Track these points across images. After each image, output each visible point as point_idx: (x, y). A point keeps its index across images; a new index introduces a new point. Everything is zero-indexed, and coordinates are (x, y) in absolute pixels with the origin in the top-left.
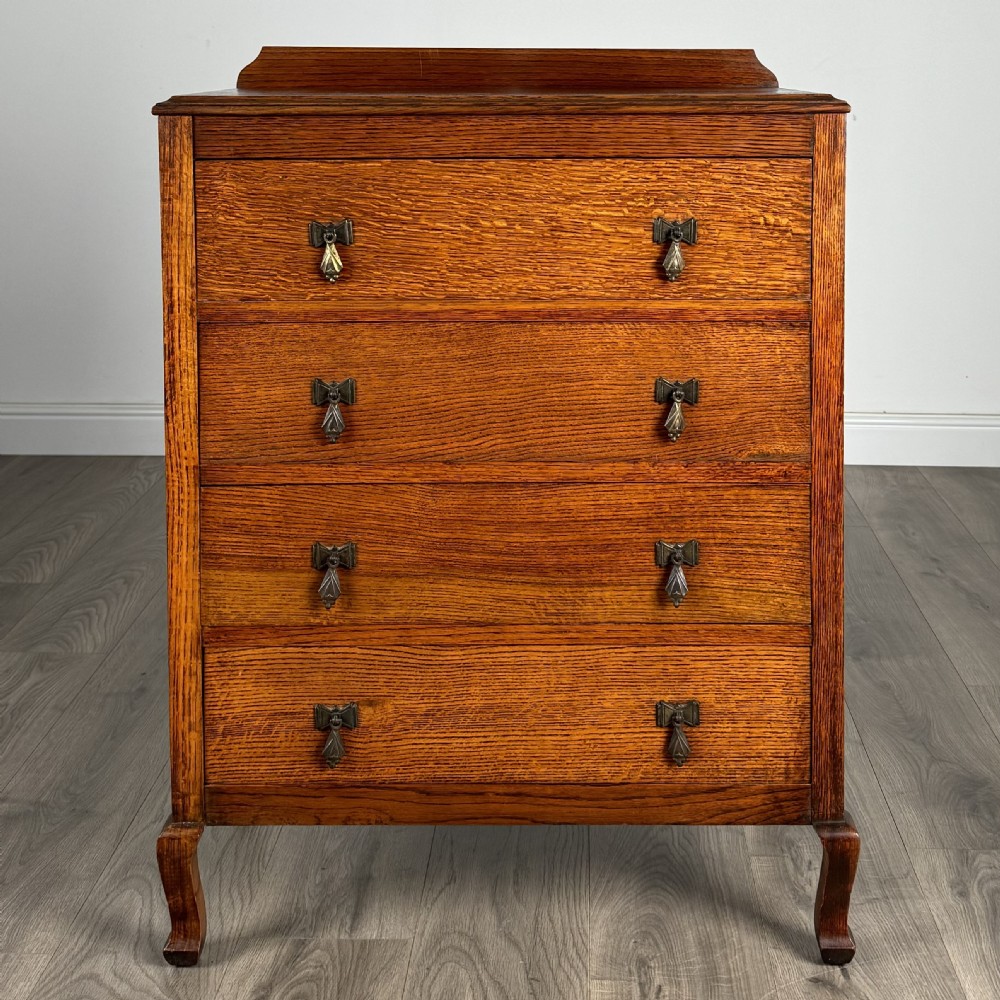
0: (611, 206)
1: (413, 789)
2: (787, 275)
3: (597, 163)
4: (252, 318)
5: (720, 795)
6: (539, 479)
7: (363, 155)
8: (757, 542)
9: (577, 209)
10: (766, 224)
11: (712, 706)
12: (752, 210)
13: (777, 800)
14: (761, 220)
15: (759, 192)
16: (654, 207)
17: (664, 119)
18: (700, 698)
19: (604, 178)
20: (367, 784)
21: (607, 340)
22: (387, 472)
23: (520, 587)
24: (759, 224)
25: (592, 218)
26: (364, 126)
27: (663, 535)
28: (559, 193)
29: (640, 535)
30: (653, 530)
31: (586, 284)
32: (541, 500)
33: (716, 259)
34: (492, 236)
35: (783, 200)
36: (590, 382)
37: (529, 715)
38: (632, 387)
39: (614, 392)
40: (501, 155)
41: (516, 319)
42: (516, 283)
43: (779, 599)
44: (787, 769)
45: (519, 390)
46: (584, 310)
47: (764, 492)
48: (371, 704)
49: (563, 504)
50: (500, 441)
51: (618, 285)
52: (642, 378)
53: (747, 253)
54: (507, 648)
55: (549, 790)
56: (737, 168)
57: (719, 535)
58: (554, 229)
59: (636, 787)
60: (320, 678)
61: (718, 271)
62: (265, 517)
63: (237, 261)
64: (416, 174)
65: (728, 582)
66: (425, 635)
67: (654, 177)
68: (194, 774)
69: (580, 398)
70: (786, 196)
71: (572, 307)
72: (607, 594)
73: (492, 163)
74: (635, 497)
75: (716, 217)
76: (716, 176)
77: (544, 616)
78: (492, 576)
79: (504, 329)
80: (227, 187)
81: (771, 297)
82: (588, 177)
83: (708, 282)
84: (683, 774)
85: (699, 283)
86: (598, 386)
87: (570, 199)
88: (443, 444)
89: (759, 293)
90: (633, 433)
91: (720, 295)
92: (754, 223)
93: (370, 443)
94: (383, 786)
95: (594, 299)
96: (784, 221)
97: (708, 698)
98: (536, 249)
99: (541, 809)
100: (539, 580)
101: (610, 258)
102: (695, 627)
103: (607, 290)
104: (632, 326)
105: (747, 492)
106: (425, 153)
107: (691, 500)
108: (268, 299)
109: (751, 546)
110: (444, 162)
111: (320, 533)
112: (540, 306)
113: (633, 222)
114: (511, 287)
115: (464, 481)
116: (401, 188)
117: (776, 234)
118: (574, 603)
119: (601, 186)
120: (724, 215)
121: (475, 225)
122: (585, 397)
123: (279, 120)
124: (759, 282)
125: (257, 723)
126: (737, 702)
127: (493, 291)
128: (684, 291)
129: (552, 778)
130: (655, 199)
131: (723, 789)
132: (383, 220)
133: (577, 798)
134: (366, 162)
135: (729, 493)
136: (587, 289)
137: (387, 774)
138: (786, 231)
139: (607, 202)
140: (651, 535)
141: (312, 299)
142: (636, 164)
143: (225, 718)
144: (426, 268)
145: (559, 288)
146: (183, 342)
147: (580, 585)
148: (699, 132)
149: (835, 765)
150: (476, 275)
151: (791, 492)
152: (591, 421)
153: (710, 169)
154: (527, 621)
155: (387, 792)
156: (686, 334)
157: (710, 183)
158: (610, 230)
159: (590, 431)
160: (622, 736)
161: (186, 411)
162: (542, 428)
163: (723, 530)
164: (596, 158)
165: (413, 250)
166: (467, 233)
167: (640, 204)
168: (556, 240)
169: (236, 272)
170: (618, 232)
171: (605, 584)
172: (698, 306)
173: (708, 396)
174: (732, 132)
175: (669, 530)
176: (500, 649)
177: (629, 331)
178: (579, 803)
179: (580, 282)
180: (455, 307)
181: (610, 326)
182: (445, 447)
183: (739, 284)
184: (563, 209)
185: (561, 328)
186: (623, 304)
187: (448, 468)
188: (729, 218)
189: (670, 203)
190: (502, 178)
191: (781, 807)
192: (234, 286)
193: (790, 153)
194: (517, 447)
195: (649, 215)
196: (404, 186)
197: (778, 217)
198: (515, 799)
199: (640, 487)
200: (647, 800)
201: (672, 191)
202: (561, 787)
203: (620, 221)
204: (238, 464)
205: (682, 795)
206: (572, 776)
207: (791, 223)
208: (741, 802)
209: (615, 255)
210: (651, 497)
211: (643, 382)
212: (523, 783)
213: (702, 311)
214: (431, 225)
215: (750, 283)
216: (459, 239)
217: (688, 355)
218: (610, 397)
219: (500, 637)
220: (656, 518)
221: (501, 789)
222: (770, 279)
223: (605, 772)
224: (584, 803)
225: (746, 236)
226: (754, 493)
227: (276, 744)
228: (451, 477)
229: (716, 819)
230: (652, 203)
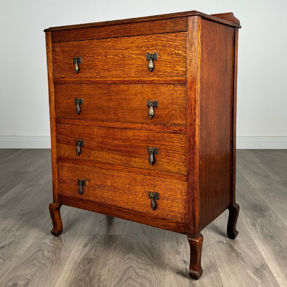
0: (136, 50)
1: (97, 204)
2: (181, 69)
3: (133, 38)
4: (63, 82)
5: (164, 221)
6: (121, 127)
7: (83, 39)
8: (173, 149)
9: (129, 51)
10: (175, 53)
11: (162, 195)
12: (172, 49)
13: (178, 226)
14: (174, 52)
15: (173, 43)
16: (147, 50)
17: (148, 23)
18: (159, 192)
19: (134, 42)
20: (88, 201)
21: (136, 89)
22: (90, 123)
23: (117, 155)
24: (173, 53)
25: (132, 54)
26: (82, 31)
27: (149, 145)
28: (124, 47)
29: (144, 145)
30: (147, 144)
31: (131, 73)
32: (122, 133)
33: (162, 65)
34: (110, 60)
35: (180, 45)
36: (132, 101)
37: (120, 189)
38: (142, 103)
39: (137, 104)
40: (111, 37)
41: (115, 83)
42: (115, 73)
43: (179, 167)
44: (181, 217)
45: (116, 102)
46: (130, 80)
47: (175, 135)
48: (88, 180)
49: (126, 134)
50: (112, 116)
51: (138, 73)
52: (144, 100)
53: (170, 62)
54: (115, 171)
55: (125, 210)
56: (167, 36)
57: (163, 146)
58: (124, 57)
59: (144, 214)
60: (79, 172)
61: (163, 68)
62: (67, 132)
63: (60, 68)
64: (93, 44)
65: (166, 160)
66: (98, 165)
67: (147, 41)
68: (56, 191)
69: (130, 105)
70: (181, 44)
71: (127, 79)
72: (137, 160)
73: (109, 39)
74: (143, 134)
75: (162, 52)
76: (162, 39)
77: (123, 164)
78: (111, 152)
79: (113, 86)
80: (58, 49)
81: (176, 76)
82: (131, 42)
83: (160, 72)
84: (156, 213)
85: (158, 72)
86: (134, 102)
87: (127, 49)
88: (101, 116)
89: (173, 75)
90: (142, 116)
91: (163, 75)
92: (172, 53)
93: (86, 115)
94: (91, 202)
95: (133, 77)
96: (180, 52)
97: (161, 192)
98: (120, 63)
99: (123, 215)
100: (121, 154)
101: (137, 65)
102: (157, 172)
103: (136, 74)
104: (142, 85)
105: (170, 134)
106: (95, 38)
107: (156, 136)
108: (66, 78)
109: (172, 150)
110: (99, 40)
111: (77, 137)
112: (120, 79)
113: (142, 55)
114: (114, 74)
115: (105, 126)
116: (91, 48)
117: (178, 56)
118: (129, 162)
119: (134, 44)
120: (164, 51)
121: (106, 57)
122: (131, 105)
123: (66, 31)
124: (173, 72)
125: (68, 181)
126: (168, 195)
127: (111, 75)
128: (154, 75)
129: (125, 207)
130: (147, 48)
131: (165, 219)
132: (87, 56)
133: (131, 214)
134: (84, 41)
135: (166, 134)
136: (131, 74)
137: (92, 199)
138: (181, 55)
139: (136, 49)
140: (147, 145)
141: (74, 78)
142: (142, 37)
143: (62, 179)
144: (96, 69)
145: (125, 74)
146: (51, 88)
147: (130, 156)
148: (157, 26)
149: (194, 219)
150: (107, 71)
151: (182, 135)
152: (132, 112)
153: (161, 37)
154: (119, 165)
155: (92, 203)
156: (155, 87)
157: (161, 41)
158: (136, 57)
159: (132, 115)
160: (141, 199)
161: (53, 105)
162: (121, 113)
163: (165, 145)
164: (133, 36)
165: (94, 64)
166: (104, 59)
167: (143, 49)
168: (124, 61)
169: (60, 71)
170: (138, 58)
171: (136, 157)
172: (157, 79)
173: (160, 106)
174: (166, 25)
175: (151, 144)
176: (114, 171)
177: (141, 86)
178: (131, 215)
179: (130, 73)
180: (102, 80)
181: (136, 85)
182: (101, 117)
183: (168, 72)
184: (126, 51)
185: (125, 85)
186: (139, 79)
187: (102, 122)
188: (166, 52)
189: (151, 48)
190: (112, 44)
191: (180, 228)
192: (59, 74)
193: (181, 30)
194: (116, 118)
195: (146, 52)
196: (91, 47)
197: (178, 51)
198: (118, 211)
199: (144, 131)
200: (147, 218)
201: (151, 45)
202: (128, 210)
203: (139, 54)
204: (62, 118)
205: (155, 219)
206: (130, 208)
207: (182, 53)
208: (170, 224)
209: (138, 64)
210: (147, 134)
211: (144, 101)
212: (119, 207)
213: (158, 81)
214: (97, 57)
215: (171, 72)
216: (103, 61)
217: (155, 93)
218: (137, 105)
219: (114, 168)
220: (148, 140)
221: (115, 208)
222: (176, 70)
223: (137, 208)
224: (132, 215)
225: (170, 57)
226: (172, 135)
227: (71, 187)
228: (102, 125)
229: (163, 227)
230: (146, 49)
